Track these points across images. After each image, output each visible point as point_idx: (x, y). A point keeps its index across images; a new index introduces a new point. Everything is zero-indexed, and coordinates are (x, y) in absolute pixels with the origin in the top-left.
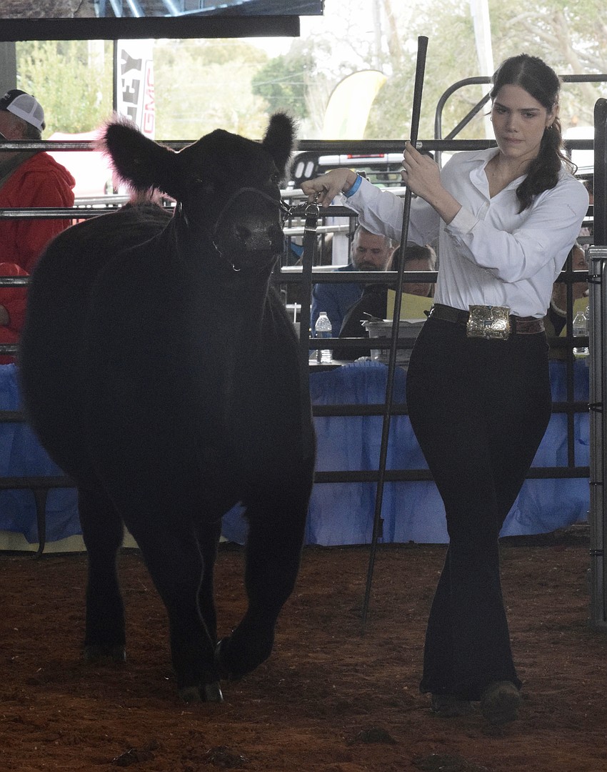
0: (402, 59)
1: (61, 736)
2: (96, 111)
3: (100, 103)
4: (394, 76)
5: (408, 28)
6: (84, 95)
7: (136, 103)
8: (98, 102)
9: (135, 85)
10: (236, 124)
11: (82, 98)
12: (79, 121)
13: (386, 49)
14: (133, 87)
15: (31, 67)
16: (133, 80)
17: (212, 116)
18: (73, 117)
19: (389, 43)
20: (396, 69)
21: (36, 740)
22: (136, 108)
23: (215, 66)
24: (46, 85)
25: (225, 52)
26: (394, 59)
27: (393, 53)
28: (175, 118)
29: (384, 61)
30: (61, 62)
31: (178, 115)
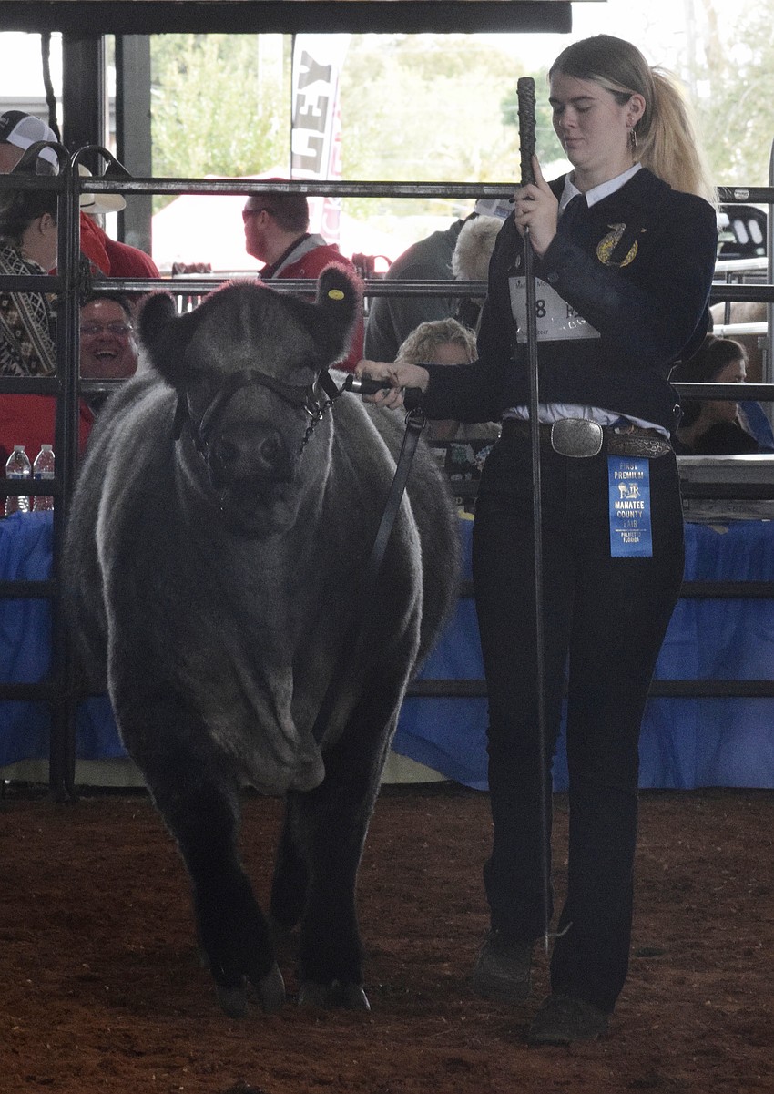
0: (726, 74)
1: (192, 1061)
2: (269, 144)
3: (277, 133)
4: (713, 98)
5: (736, 27)
6: (251, 121)
7: (323, 131)
8: (273, 131)
9: (322, 104)
10: (477, 169)
11: (249, 124)
12: (242, 159)
13: (701, 60)
14: (318, 107)
15: (178, 78)
16: (320, 98)
17: (440, 155)
18: (235, 152)
19: (707, 50)
20: (716, 88)
21: (155, 1065)
22: (322, 140)
23: (441, 79)
24: (197, 103)
25: (459, 61)
26: (714, 73)
27: (712, 66)
28: (384, 157)
29: (698, 77)
30: (222, 69)
31: (387, 155)
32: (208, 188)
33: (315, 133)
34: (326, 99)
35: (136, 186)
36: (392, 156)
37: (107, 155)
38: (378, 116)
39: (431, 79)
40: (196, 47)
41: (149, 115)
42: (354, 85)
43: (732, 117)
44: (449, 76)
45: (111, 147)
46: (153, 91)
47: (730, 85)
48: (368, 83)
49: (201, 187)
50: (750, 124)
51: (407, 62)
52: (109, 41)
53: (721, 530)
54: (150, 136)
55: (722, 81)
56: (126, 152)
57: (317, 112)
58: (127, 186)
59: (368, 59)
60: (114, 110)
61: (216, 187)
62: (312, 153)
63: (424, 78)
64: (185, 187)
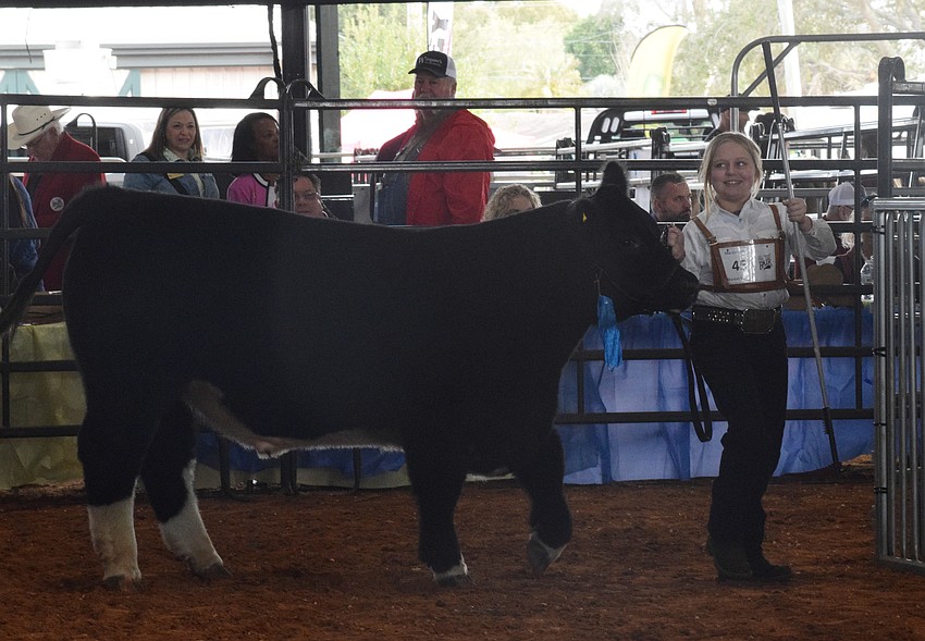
0: (707, 18)
4: (698, 34)
6: (403, 54)
10: (548, 81)
13: (690, 8)
15: (354, 28)
18: (393, 75)
20: (700, 28)
23: (526, 25)
24: (368, 44)
25: (536, 13)
26: (699, 18)
27: (697, 13)
28: (490, 75)
29: (689, 20)
30: (382, 23)
31: (492, 73)
35: (328, 105)
36: (495, 74)
37: (310, 86)
38: (483, 50)
39: (520, 24)
40: (363, 9)
41: (338, 53)
42: (469, 30)
43: (709, 45)
44: (531, 23)
45: (314, 81)
47: (709, 25)
48: (479, 28)
49: (369, 104)
50: (722, 50)
51: (502, 13)
52: (311, 9)
54: (339, 66)
55: (705, 23)
56: (323, 82)
58: (322, 105)
59: (478, 13)
60: (315, 50)
61: (378, 104)
63: (515, 24)
64: (358, 104)
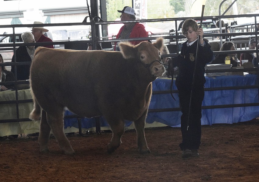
10: (166, 14)
22: (140, 11)
32: (118, 22)
33: (138, 10)
34: (140, 3)
35: (105, 23)
37: (99, 18)
43: (211, 1)
45: (100, 16)
46: (107, 4)
53: (214, 78)
56: (102, 17)
57: (138, 6)
58: (103, 23)
60: (100, 8)
62: (138, 13)
